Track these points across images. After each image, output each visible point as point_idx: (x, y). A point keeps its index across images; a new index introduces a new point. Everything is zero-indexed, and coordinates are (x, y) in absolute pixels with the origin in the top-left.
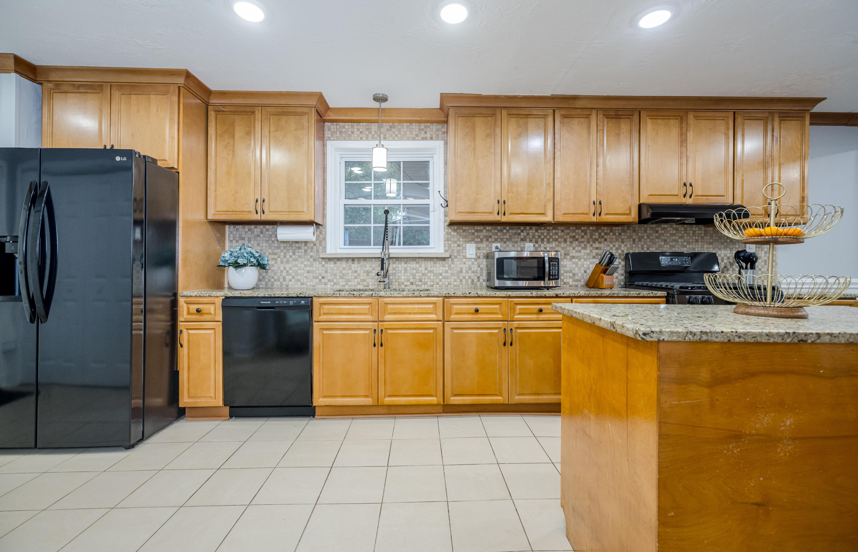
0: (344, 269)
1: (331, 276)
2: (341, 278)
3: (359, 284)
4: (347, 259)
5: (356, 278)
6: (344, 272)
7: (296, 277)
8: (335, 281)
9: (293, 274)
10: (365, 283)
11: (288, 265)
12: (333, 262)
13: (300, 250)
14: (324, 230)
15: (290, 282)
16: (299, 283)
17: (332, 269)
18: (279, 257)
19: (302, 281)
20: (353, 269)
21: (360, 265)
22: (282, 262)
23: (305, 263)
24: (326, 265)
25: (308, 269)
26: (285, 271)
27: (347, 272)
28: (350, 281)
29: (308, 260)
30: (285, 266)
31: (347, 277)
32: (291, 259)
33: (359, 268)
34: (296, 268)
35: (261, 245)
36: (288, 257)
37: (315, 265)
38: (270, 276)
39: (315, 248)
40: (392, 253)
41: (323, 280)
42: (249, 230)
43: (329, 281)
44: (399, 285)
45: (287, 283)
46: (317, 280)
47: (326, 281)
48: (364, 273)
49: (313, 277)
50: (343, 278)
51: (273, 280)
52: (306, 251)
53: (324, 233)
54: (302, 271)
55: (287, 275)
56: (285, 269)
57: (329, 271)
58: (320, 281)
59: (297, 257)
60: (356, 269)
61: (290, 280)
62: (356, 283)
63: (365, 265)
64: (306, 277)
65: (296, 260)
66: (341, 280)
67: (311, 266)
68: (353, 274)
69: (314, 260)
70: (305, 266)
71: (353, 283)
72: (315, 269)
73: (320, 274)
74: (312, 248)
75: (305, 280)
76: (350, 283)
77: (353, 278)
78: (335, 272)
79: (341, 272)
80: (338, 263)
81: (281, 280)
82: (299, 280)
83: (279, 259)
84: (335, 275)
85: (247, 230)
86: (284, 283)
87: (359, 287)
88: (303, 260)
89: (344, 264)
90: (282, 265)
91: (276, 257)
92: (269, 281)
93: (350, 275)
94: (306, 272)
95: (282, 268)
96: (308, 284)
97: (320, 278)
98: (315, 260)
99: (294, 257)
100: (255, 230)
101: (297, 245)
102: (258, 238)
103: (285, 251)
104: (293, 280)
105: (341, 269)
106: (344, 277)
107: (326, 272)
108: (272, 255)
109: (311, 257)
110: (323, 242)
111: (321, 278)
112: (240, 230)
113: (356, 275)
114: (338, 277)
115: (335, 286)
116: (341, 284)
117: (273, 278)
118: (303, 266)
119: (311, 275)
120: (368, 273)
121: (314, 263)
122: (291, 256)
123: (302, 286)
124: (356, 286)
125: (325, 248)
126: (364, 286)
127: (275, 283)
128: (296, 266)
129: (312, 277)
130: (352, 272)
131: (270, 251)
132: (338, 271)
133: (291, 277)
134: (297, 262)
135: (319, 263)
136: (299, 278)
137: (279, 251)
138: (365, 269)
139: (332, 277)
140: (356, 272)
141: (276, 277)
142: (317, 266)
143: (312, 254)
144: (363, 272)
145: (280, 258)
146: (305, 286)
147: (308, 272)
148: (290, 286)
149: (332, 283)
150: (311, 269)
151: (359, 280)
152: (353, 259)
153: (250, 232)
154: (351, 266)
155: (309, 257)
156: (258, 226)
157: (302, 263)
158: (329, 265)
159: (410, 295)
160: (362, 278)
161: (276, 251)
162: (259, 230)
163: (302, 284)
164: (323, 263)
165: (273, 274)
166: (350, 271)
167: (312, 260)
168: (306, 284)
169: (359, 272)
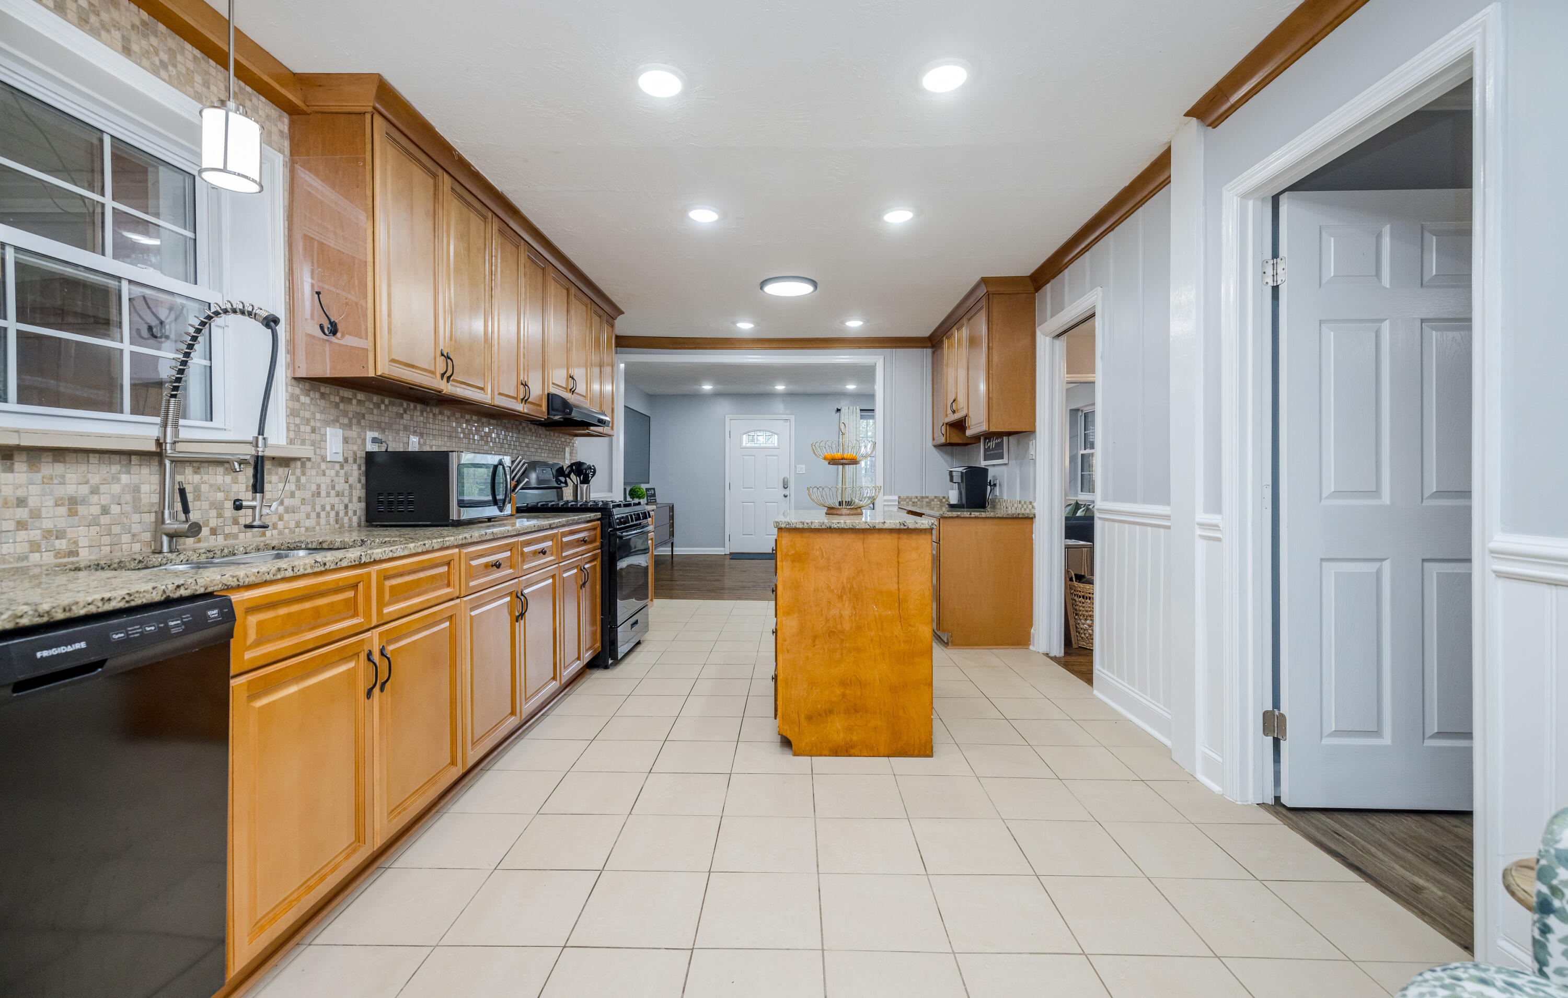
5: (21, 525)
10: (62, 544)
20: (6, 491)
21: (39, 476)
33: (35, 490)
48: (57, 505)
60: (20, 493)
62: (23, 548)
63: (63, 477)
68: (8, 513)
77: (11, 525)
113: (22, 513)
120: (73, 503)
126: (58, 554)
138: (60, 491)
140: (21, 502)
151: (35, 534)
160: (47, 524)
169: (33, 502)
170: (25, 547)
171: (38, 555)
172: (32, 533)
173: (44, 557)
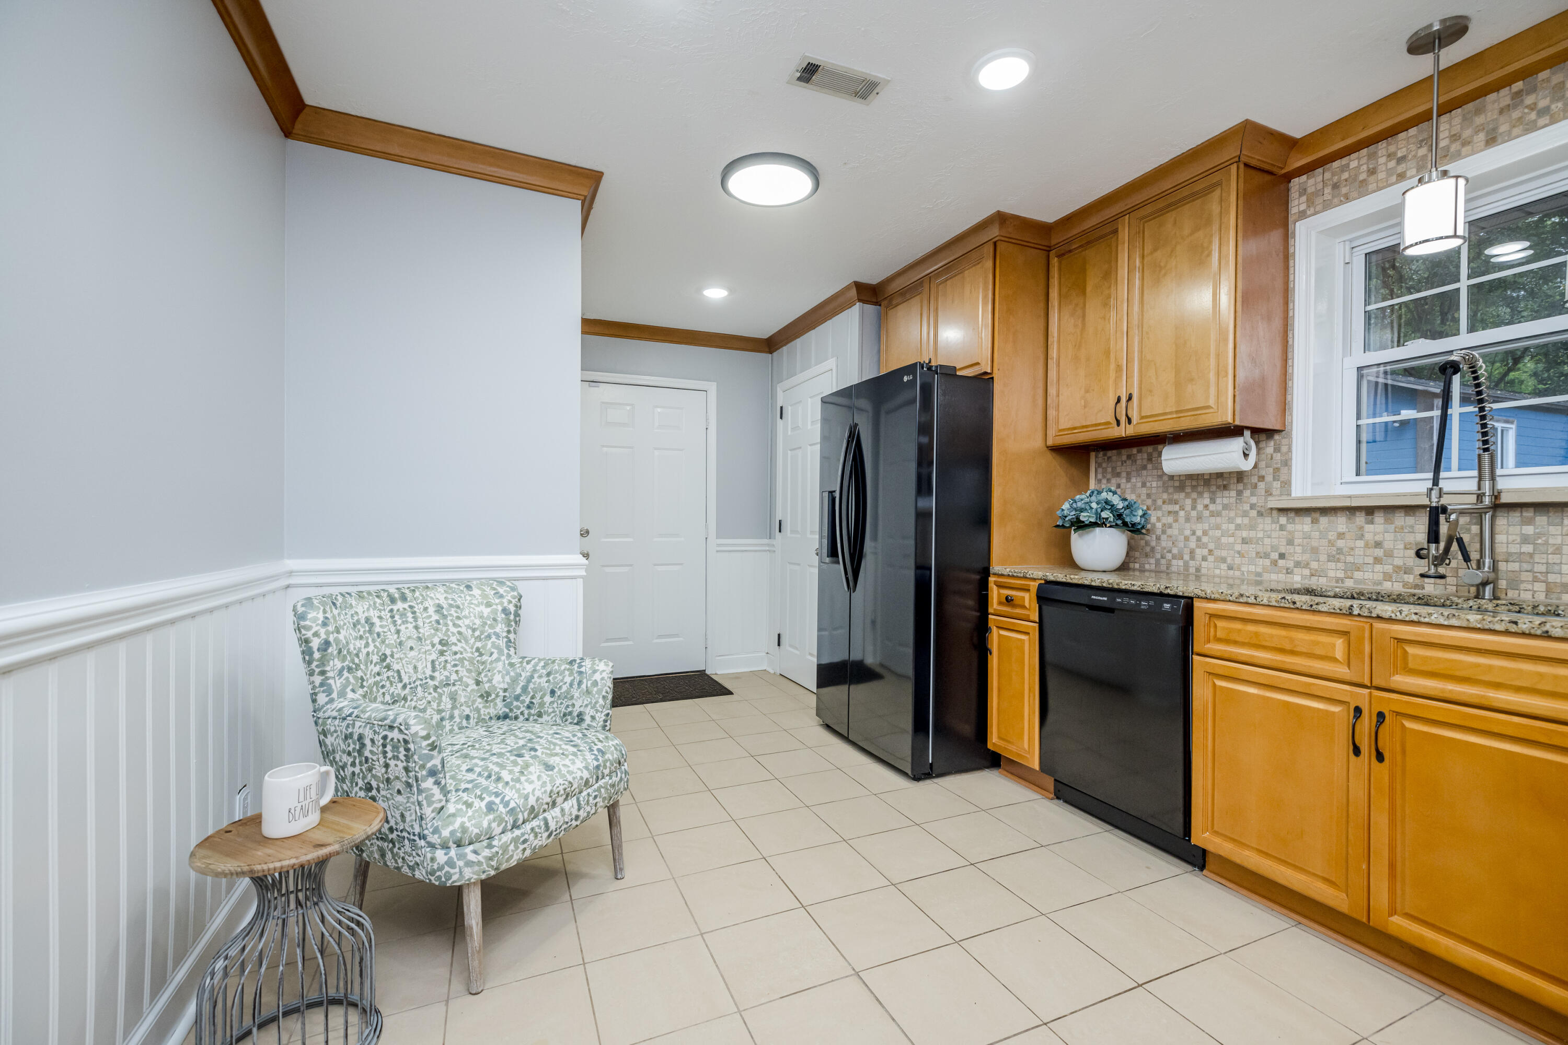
0: (1341, 536)
1: (1304, 552)
2: (1331, 558)
3: (1387, 577)
4: (1352, 510)
5: (1377, 560)
6: (1340, 543)
7: (1217, 553)
8: (1314, 565)
9: (1211, 546)
11: (1199, 526)
12: (1308, 520)
13: (1226, 493)
14: (1285, 441)
15: (1203, 563)
16: (1224, 566)
17: (1307, 537)
18: (1182, 508)
19: (1229, 560)
20: (1368, 536)
21: (1393, 526)
22: (1188, 520)
23: (1239, 520)
24: (1290, 527)
25: (1245, 534)
26: (1193, 539)
27: (1351, 544)
28: (1358, 570)
29: (1245, 514)
30: (1194, 527)
31: (1350, 559)
32: (1206, 513)
33: (1389, 537)
34: (1218, 533)
35: (1148, 484)
36: (1200, 507)
37: (1261, 526)
38: (1165, 548)
39: (1261, 485)
40: (1509, 491)
41: (1281, 563)
42: (1129, 457)
43: (1298, 564)
44: (1548, 591)
45: (1198, 563)
46: (1267, 562)
47: (1290, 564)
48: (1406, 548)
49: (1257, 553)
50: (1338, 561)
51: (1169, 556)
52: (1240, 493)
53: (1284, 449)
54: (1231, 540)
55: (1198, 547)
56: (1194, 533)
57: (1296, 542)
58: (1274, 563)
59: (1220, 508)
61: (1204, 559)
63: (1412, 527)
64: (1239, 552)
65: (1219, 514)
66: (1332, 565)
67: (1252, 527)
68: (1369, 552)
69: (1260, 514)
70: (1238, 527)
71: (1368, 575)
72: (1260, 535)
73: (1274, 548)
74: (1256, 486)
75: (1238, 560)
76: (1358, 575)
77: (1370, 560)
78: (1315, 544)
79: (1331, 543)
80: (1324, 520)
81: (1186, 557)
82: (1224, 560)
83: (1182, 513)
84: (1315, 550)
85: (1124, 458)
86: (1192, 563)
87: (1387, 587)
88: (1232, 514)
89: (1341, 523)
90: (1188, 525)
91: (1177, 508)
92: (1163, 557)
93: (1357, 552)
94: (1240, 541)
95: (1188, 532)
96: (1244, 569)
97: (1275, 556)
98: (1262, 515)
99: (1212, 507)
100: (1139, 456)
101: (1220, 482)
102: (1144, 472)
103: (1194, 495)
104: (1211, 558)
105: (1332, 535)
106: (1342, 557)
107: (1290, 542)
108: (1169, 504)
109: (1252, 507)
110: (1284, 470)
111: (1277, 557)
112: (1114, 458)
113: (1379, 552)
114: (1323, 558)
115: (1314, 579)
116: (1332, 574)
117: (1170, 551)
118: (1232, 527)
119: (1251, 549)
121: (1260, 520)
122: (1206, 506)
123: (1231, 573)
124: (1380, 584)
125: (1287, 484)
126: (1405, 585)
127: (1174, 562)
128: (1218, 527)
129: (1254, 555)
130: (1367, 546)
131: (1165, 496)
132: (1324, 542)
133: (1205, 552)
134: (1218, 519)
135: (1273, 522)
136: (1224, 553)
137: (1182, 495)
139: (1306, 557)
140: (1378, 545)
141: (1175, 551)
142: (1268, 527)
143: (1254, 500)
144: (1402, 546)
145: (1183, 510)
146: (1237, 573)
147: (1245, 541)
148: (1204, 571)
149: (1307, 572)
150: (1252, 534)
151: (1389, 568)
152: (1370, 511)
153: (1129, 462)
154: (1361, 528)
155: (1247, 507)
156: (1144, 448)
157: (1231, 520)
158: (1299, 527)
159: (1498, 627)
161: (1176, 496)
162: (1145, 456)
163: (1230, 568)
164: (1283, 520)
165: (1170, 544)
166: (1360, 543)
167: (1254, 513)
168: (1239, 569)
169: (1388, 545)
170: (1381, 577)
171: (1390, 583)
172: (1386, 567)
173: (1394, 586)
